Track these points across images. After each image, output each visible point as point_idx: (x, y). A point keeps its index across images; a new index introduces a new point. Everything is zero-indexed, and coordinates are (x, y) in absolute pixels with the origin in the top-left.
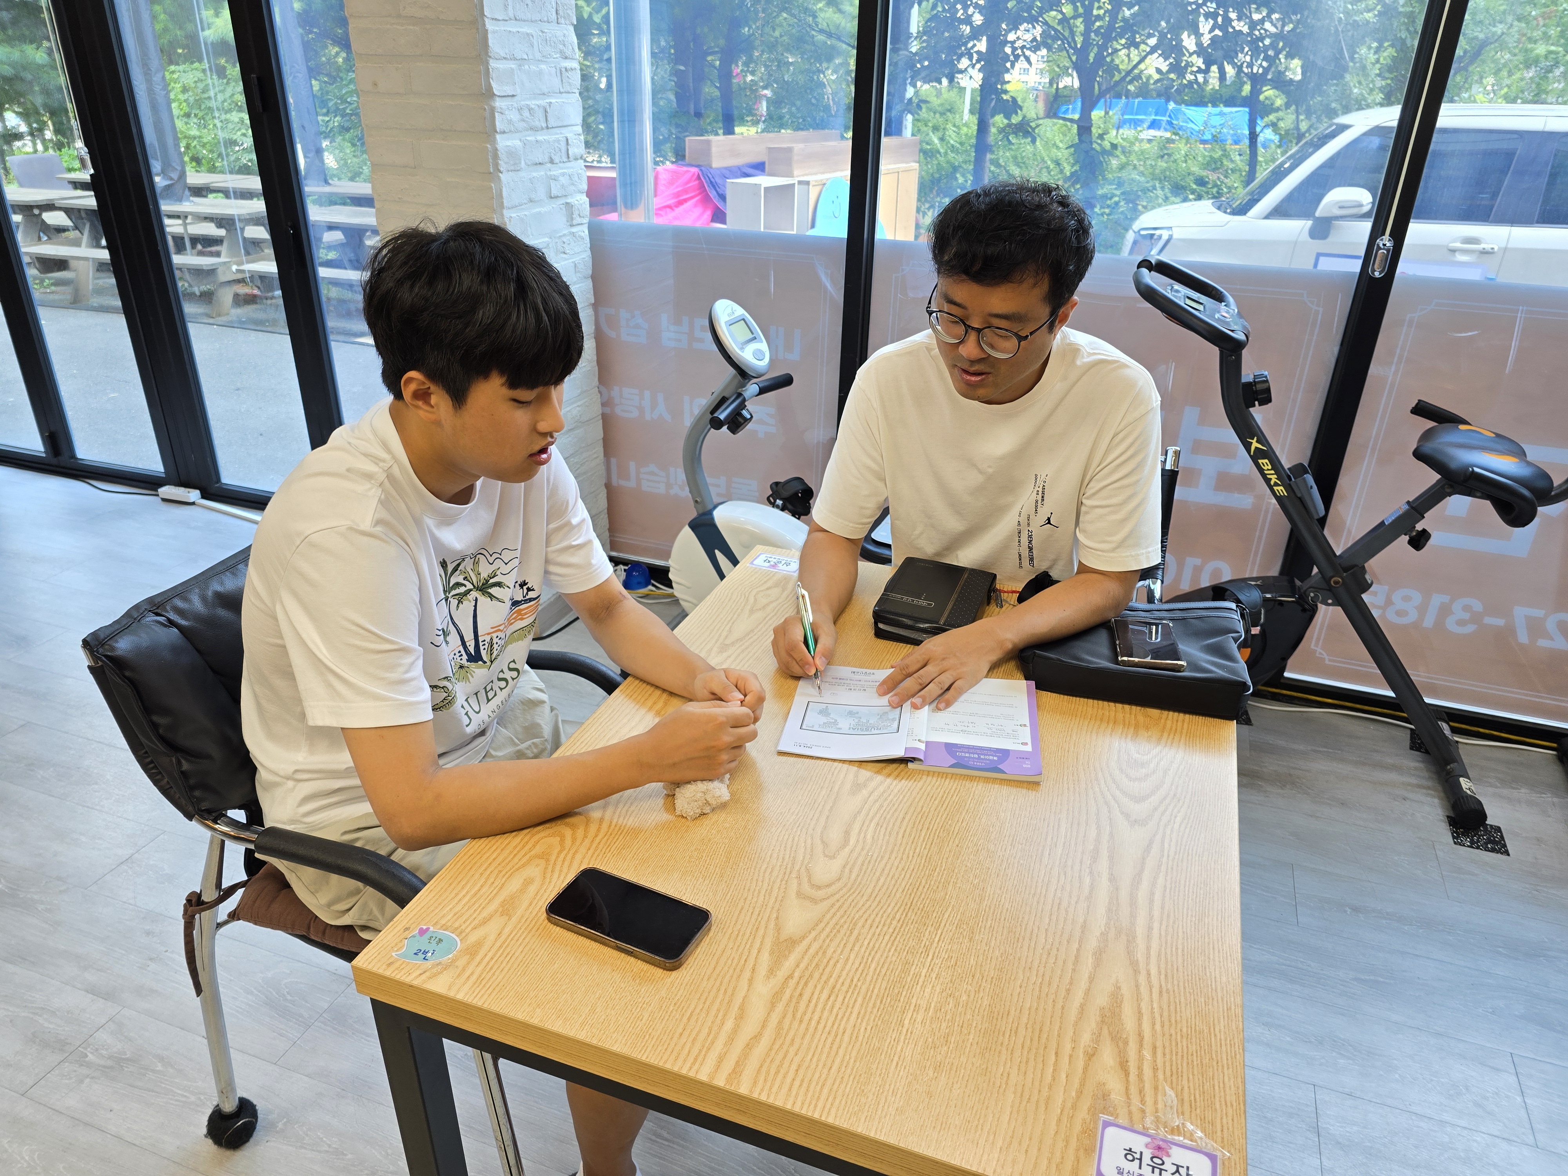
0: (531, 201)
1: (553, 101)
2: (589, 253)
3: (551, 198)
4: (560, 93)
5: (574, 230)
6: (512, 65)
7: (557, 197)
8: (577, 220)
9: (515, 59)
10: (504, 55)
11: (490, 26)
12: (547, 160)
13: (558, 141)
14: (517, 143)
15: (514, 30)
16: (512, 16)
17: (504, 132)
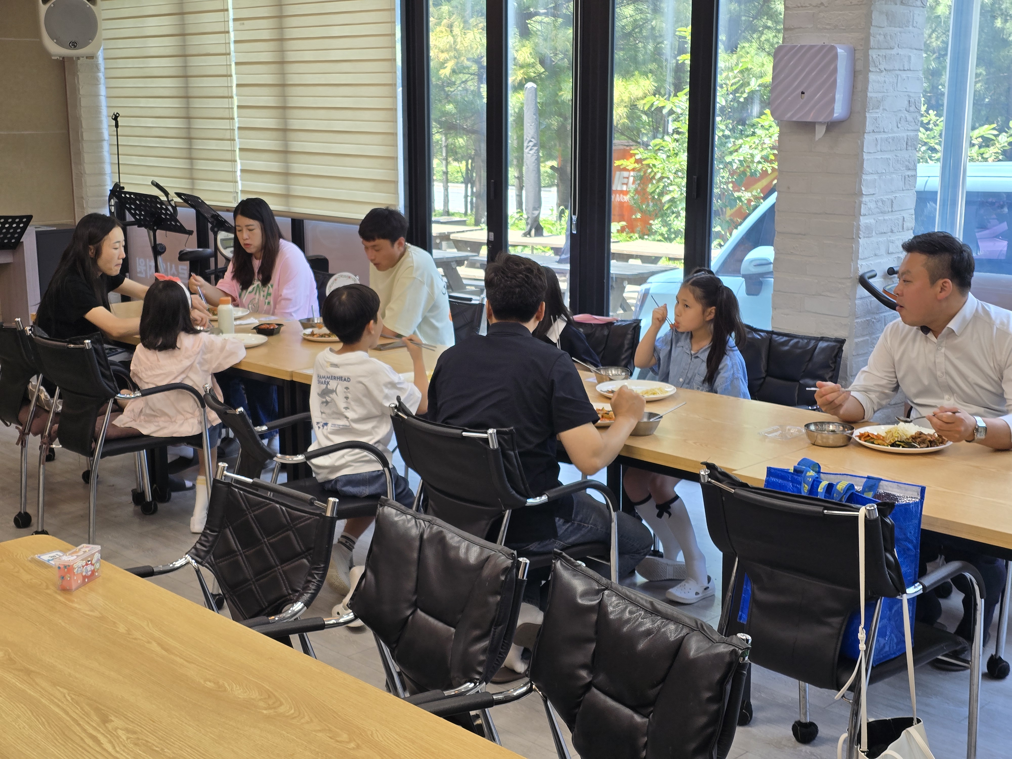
0: (876, 255)
1: (898, 195)
3: (889, 253)
4: (903, 190)
6: (876, 177)
7: (892, 253)
9: (878, 173)
10: (871, 172)
11: (865, 156)
12: (889, 230)
13: (898, 219)
14: (872, 221)
15: (879, 157)
16: (879, 150)
17: (865, 215)
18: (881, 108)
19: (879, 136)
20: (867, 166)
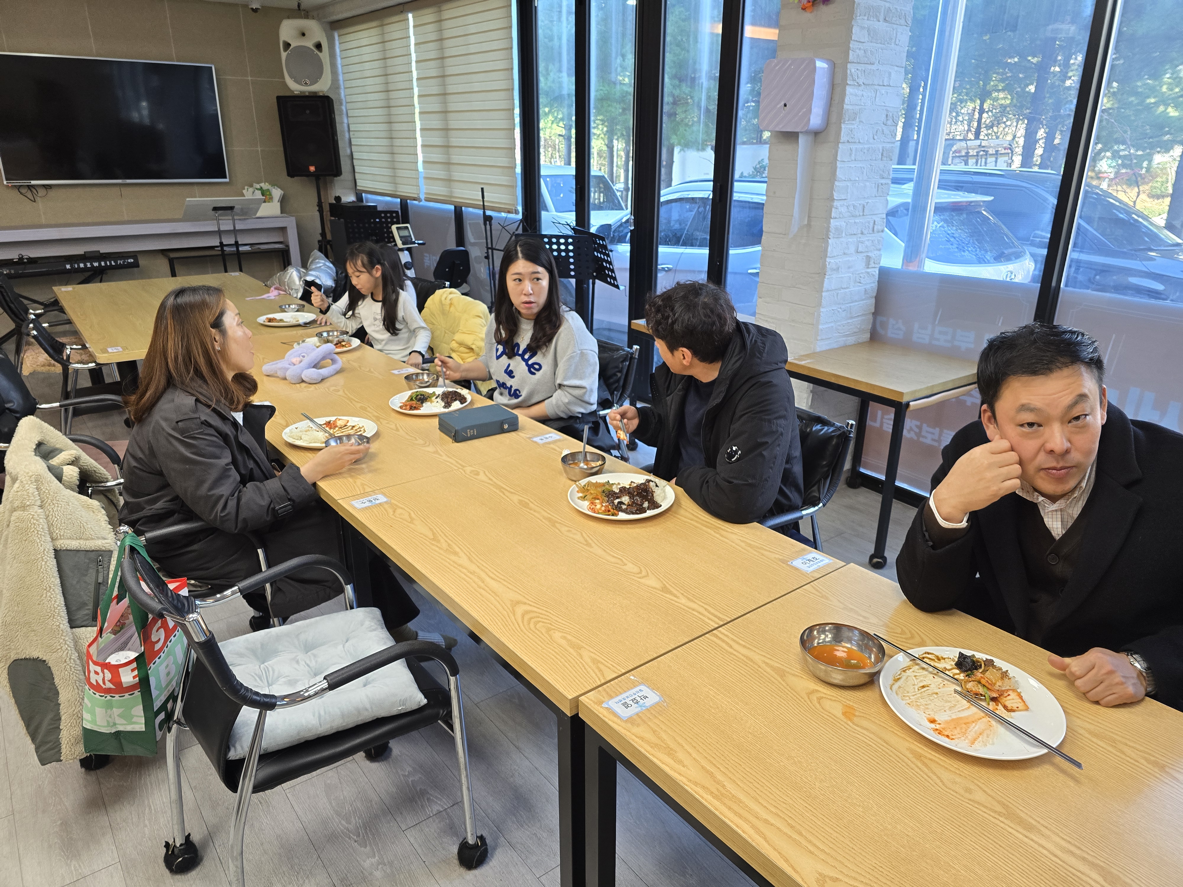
0: (845, 254)
1: (870, 201)
2: (877, 283)
3: (858, 252)
5: (869, 270)
6: (848, 184)
7: (861, 252)
8: (872, 265)
9: (851, 180)
10: (844, 179)
11: (839, 164)
12: (859, 232)
13: (869, 222)
14: (842, 224)
15: (853, 166)
16: (853, 159)
17: (836, 218)
18: (857, 119)
19: (854, 147)
20: (839, 174)
